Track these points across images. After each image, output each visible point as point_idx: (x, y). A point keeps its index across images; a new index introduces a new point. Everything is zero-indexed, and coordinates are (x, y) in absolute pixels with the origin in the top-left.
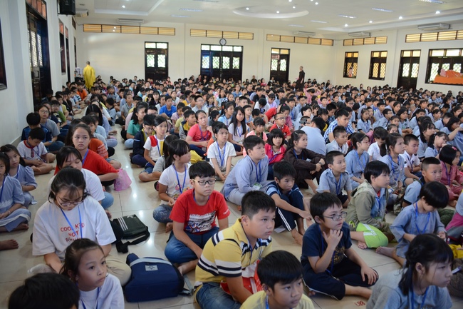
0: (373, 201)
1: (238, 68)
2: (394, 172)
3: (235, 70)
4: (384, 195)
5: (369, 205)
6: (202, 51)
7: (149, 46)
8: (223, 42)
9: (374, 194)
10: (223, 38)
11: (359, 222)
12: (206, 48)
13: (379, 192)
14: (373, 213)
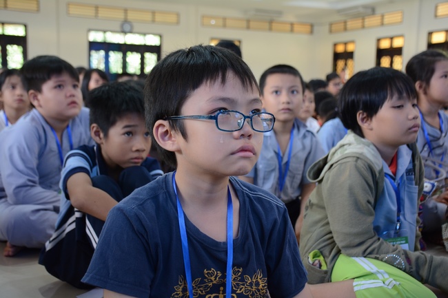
0: (376, 183)
2: (431, 150)
4: (409, 172)
5: (364, 197)
9: (379, 163)
10: (125, 22)
11: (339, 252)
13: (393, 161)
14: (382, 222)
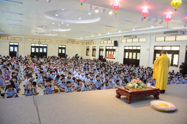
1: (46, 52)
3: (45, 53)
6: (31, 46)
7: (11, 44)
8: (40, 43)
10: (40, 42)
12: (33, 45)
